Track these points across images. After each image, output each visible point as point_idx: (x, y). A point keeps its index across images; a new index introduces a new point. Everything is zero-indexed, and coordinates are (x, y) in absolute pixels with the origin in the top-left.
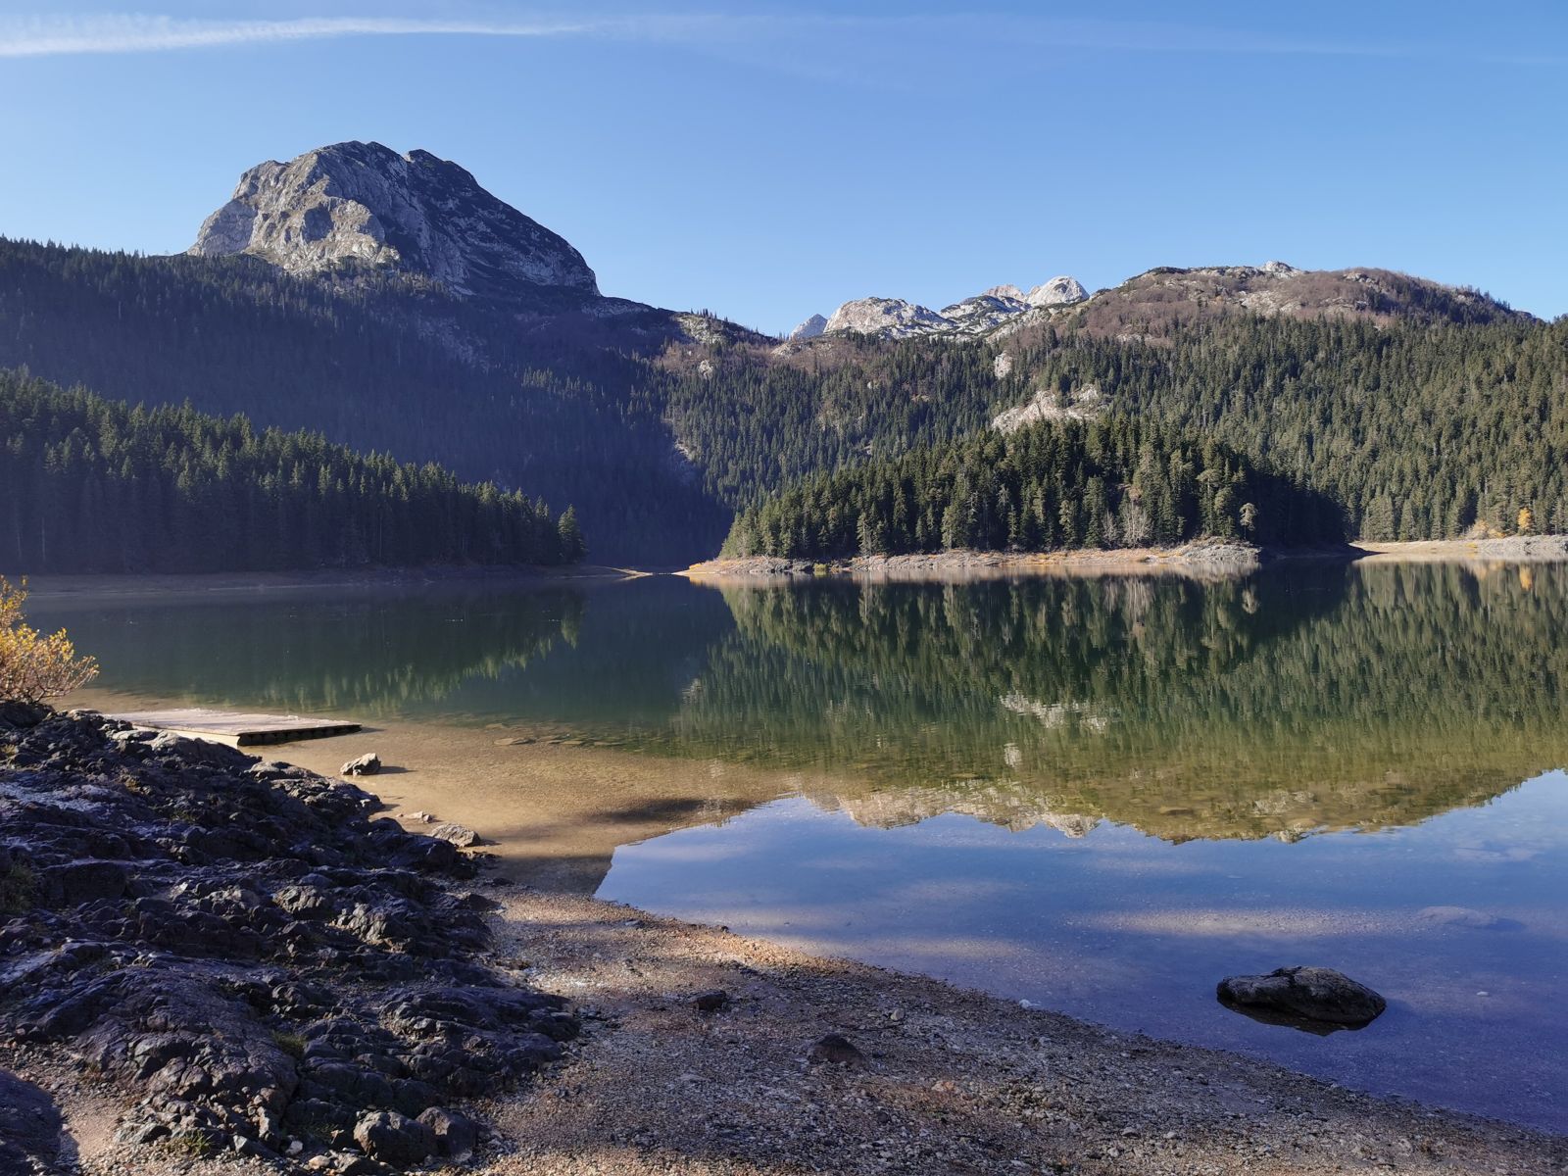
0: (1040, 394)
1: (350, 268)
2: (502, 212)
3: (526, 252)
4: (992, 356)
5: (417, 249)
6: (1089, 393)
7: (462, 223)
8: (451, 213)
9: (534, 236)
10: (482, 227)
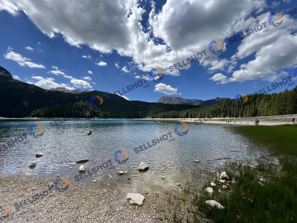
4: (76, 96)
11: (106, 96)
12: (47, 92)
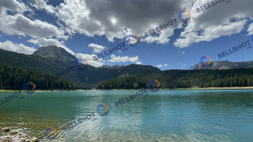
0: (123, 74)
1: (51, 57)
3: (71, 58)
4: (118, 71)
5: (59, 56)
6: (127, 74)
7: (64, 54)
8: (63, 53)
9: (72, 56)
10: (66, 55)
11: (142, 68)
12: (98, 69)
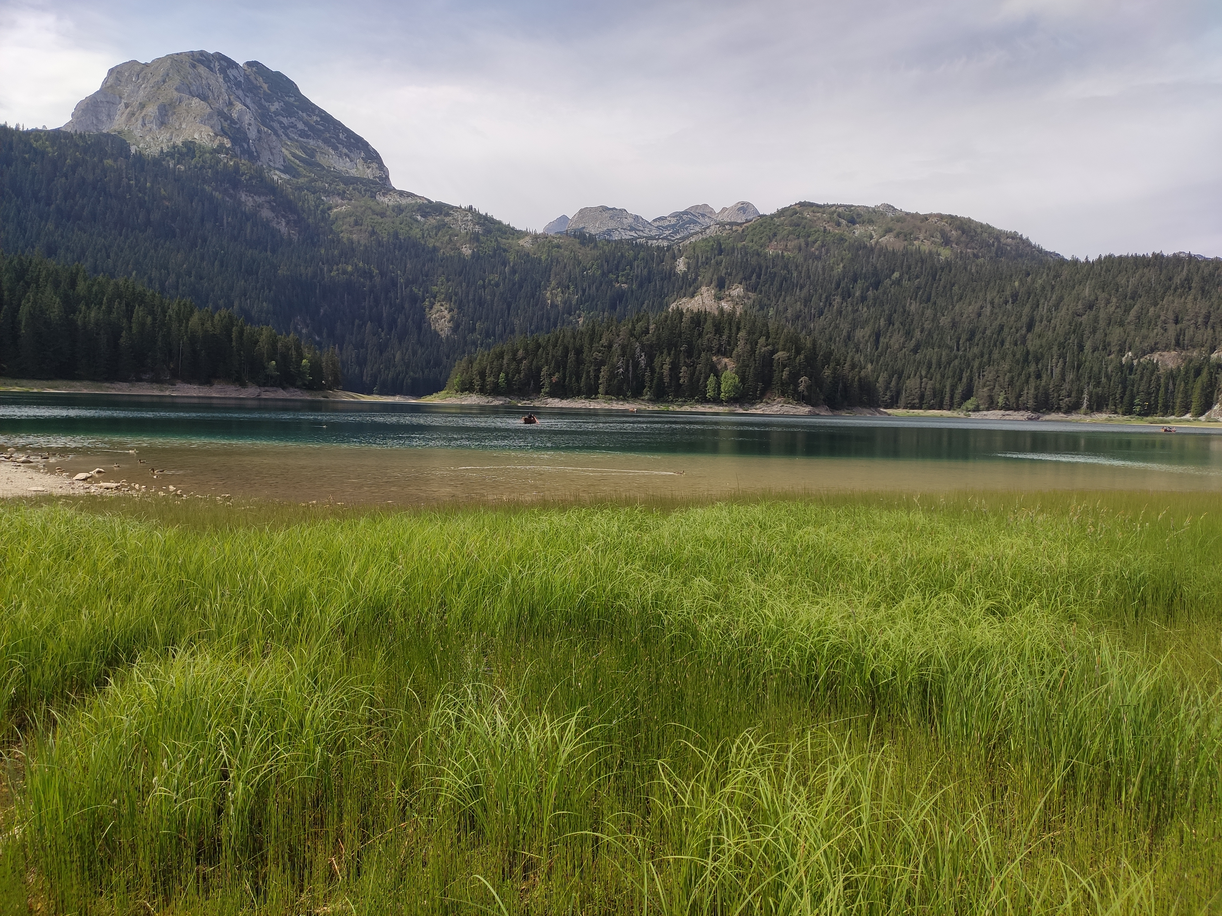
2: (317, 116)
8: (277, 113)
9: (343, 137)
